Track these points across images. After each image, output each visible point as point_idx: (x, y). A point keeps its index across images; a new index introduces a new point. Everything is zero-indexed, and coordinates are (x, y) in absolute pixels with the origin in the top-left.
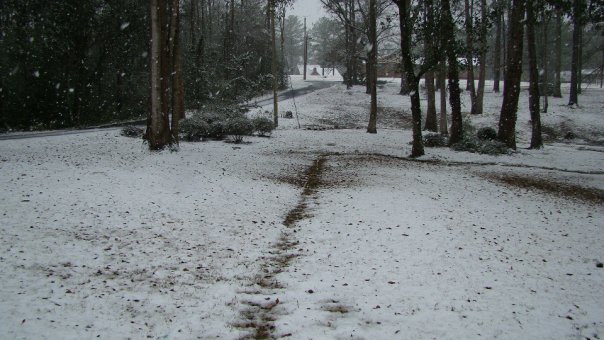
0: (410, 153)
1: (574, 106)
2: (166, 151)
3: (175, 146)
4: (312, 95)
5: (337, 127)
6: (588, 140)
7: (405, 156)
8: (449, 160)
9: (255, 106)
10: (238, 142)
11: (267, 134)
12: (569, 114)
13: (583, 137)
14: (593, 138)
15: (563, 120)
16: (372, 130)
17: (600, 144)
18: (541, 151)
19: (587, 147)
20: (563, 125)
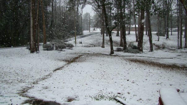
0: (110, 53)
2: (35, 53)
3: (38, 51)
4: (90, 37)
5: (95, 46)
6: (169, 49)
7: (108, 54)
8: (121, 55)
9: (70, 40)
10: (61, 50)
11: (71, 48)
12: (165, 41)
13: (168, 48)
14: (171, 48)
15: (163, 43)
16: (103, 47)
17: (172, 50)
18: (152, 52)
19: (168, 51)
20: (163, 45)
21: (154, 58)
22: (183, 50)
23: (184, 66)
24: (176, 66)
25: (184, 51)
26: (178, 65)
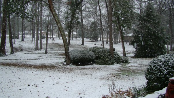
1: (23, 41)
6: (27, 51)
15: (20, 45)
17: (30, 51)
18: (13, 55)
19: (27, 53)
20: (20, 47)
21: (21, 60)
22: (39, 51)
23: (52, 65)
24: (46, 66)
25: (41, 52)
26: (47, 65)
